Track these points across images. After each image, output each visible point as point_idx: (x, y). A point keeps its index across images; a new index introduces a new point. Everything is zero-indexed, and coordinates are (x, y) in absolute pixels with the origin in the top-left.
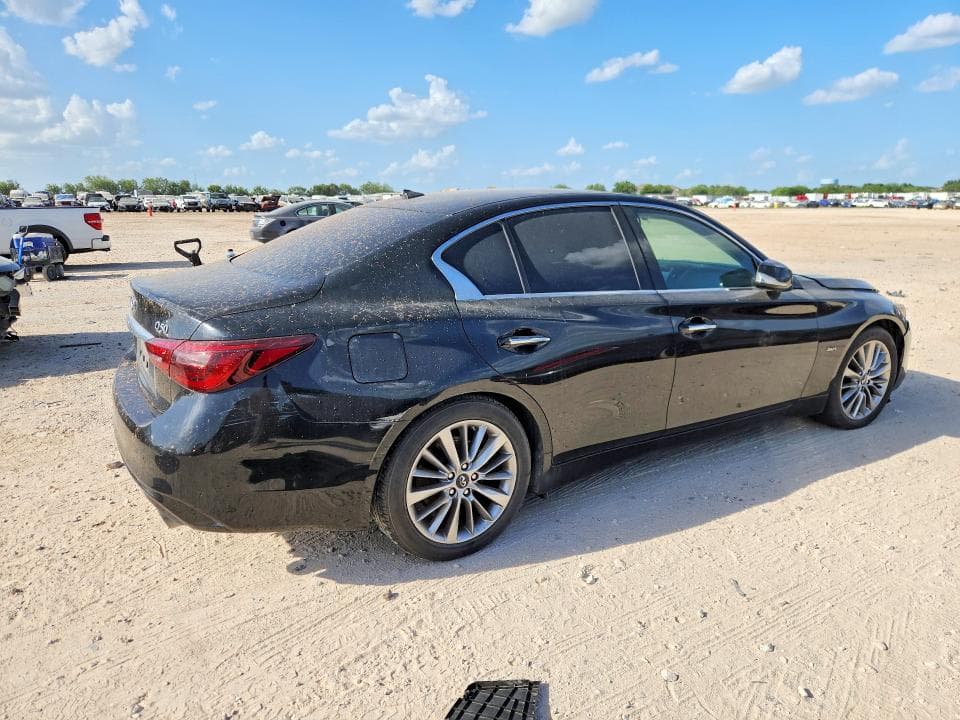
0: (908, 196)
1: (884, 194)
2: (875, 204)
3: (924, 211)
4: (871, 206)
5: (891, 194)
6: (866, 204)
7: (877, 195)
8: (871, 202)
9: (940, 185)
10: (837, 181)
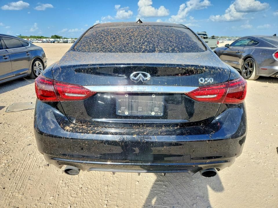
0: (44, 40)
1: (37, 39)
2: (39, 42)
3: (53, 43)
4: (37, 42)
5: (39, 39)
6: (36, 42)
7: (36, 39)
8: (37, 41)
9: (50, 37)
10: (21, 35)
